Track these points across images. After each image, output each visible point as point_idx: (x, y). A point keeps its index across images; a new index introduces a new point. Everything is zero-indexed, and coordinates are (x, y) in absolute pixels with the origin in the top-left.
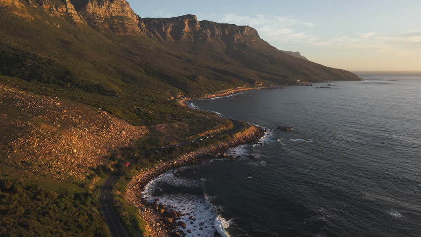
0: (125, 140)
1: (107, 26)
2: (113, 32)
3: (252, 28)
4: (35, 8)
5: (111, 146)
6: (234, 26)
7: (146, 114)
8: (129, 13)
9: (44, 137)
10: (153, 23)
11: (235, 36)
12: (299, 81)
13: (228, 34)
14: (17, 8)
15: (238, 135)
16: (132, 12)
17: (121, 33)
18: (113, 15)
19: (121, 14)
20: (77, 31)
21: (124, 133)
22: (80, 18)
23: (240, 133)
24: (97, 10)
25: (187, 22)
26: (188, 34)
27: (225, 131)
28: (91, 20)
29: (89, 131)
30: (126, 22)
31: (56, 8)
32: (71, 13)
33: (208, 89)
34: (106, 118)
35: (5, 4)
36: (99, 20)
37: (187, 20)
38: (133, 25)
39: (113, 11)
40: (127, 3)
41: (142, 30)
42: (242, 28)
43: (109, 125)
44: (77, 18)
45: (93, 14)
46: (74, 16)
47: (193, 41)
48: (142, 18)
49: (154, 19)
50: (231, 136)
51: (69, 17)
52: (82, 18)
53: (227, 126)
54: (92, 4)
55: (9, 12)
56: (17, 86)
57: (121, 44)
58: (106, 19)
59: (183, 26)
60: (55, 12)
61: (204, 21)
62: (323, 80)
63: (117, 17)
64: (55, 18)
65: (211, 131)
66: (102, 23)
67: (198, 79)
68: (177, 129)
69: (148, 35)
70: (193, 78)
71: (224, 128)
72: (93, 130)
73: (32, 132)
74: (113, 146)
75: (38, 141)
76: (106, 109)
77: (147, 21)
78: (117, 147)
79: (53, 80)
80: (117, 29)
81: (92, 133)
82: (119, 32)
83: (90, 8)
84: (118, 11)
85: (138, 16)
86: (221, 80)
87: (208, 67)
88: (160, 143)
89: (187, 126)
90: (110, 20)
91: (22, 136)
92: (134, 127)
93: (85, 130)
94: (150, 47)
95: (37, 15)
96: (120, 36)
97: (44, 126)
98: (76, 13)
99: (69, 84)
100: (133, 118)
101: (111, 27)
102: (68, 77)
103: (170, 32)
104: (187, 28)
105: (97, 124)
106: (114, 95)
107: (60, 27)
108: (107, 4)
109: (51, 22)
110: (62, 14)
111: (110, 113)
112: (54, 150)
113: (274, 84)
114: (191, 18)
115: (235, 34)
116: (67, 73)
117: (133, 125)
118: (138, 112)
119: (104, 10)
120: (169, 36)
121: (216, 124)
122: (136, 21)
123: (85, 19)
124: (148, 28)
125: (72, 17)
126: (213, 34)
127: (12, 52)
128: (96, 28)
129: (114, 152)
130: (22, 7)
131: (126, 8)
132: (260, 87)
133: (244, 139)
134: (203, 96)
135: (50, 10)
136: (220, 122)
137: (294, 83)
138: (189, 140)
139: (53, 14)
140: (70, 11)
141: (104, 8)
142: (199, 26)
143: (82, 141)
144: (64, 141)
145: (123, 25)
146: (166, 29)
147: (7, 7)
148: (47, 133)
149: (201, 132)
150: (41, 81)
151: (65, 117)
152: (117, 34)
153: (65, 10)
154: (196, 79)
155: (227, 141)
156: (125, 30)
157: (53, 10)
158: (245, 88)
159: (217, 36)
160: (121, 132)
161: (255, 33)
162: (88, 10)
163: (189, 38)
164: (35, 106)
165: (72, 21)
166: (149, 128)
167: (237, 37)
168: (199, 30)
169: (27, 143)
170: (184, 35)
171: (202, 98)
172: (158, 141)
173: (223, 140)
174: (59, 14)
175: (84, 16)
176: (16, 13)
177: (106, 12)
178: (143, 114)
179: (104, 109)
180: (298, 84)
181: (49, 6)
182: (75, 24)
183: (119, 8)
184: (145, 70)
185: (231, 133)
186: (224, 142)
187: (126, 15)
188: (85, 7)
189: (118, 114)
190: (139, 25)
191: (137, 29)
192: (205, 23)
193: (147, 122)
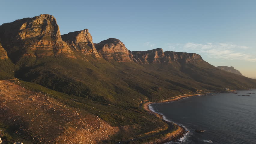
0: (106, 135)
1: (112, 58)
2: (116, 61)
3: (198, 55)
4: (78, 52)
5: (99, 139)
6: (186, 53)
7: (120, 119)
8: (124, 50)
9: (69, 135)
10: (137, 54)
11: (186, 60)
12: (228, 89)
13: (182, 58)
14: (69, 54)
15: (168, 135)
16: (126, 49)
17: (119, 62)
18: (116, 52)
19: (120, 51)
20: (97, 62)
21: (106, 131)
22: (99, 55)
23: (169, 134)
24: (108, 50)
25: (156, 53)
26: (157, 59)
27: (161, 132)
28: (104, 55)
29: (90, 130)
30: (122, 55)
31: (88, 51)
32: (95, 53)
33: (164, 97)
34: (99, 122)
35: (64, 52)
36: (108, 55)
37: (157, 52)
38: (126, 56)
39: (116, 50)
40: (124, 44)
41: (131, 58)
42: (191, 55)
43: (100, 127)
44: (97, 55)
45: (106, 52)
46: (96, 54)
47: (160, 63)
48: (131, 51)
49: (138, 51)
50: (163, 135)
51: (93, 55)
52: (100, 54)
53: (163, 128)
54: (105, 46)
55: (66, 56)
56: (63, 102)
57: (119, 67)
58: (112, 54)
59: (154, 55)
60: (87, 53)
61: (167, 51)
62: (247, 88)
63: (118, 53)
64: (87, 56)
65: (153, 132)
66: (110, 57)
67: (159, 89)
68: (134, 129)
69: (134, 61)
70: (155, 89)
71: (161, 130)
72: (91, 130)
73: (65, 133)
74: (100, 139)
75: (66, 137)
76: (100, 117)
77: (134, 53)
78: (101, 140)
79: (80, 94)
80: (118, 59)
81: (91, 132)
82: (118, 61)
83: (104, 49)
84: (119, 50)
85: (129, 51)
86: (174, 90)
87: (167, 80)
88: (123, 138)
89: (140, 128)
90: (114, 54)
91: (60, 135)
92: (112, 127)
93: (88, 130)
94: (134, 68)
95: (78, 56)
96: (118, 63)
97: (70, 128)
98: (97, 52)
99: (88, 96)
100: (112, 121)
101: (114, 58)
102: (87, 93)
103: (147, 59)
104: (156, 56)
105: (94, 126)
106: (107, 105)
107: (89, 61)
108: (113, 47)
109: (84, 59)
110: (90, 54)
111: (102, 119)
112: (72, 142)
113: (210, 91)
114: (159, 50)
115: (187, 58)
116: (88, 90)
117: (112, 126)
118: (116, 118)
119: (111, 50)
120: (146, 61)
121: (156, 127)
122: (128, 54)
123: (102, 55)
124: (135, 57)
125: (95, 55)
126: (172, 59)
127: (64, 78)
128: (106, 60)
129: (99, 143)
130: (72, 52)
131: (123, 48)
132: (199, 94)
133: (172, 138)
134: (160, 101)
135: (85, 52)
136: (159, 126)
137: (224, 91)
138: (139, 137)
139: (86, 54)
140: (94, 52)
141: (112, 48)
142: (164, 55)
143: (85, 136)
144: (77, 137)
145: (120, 57)
146: (145, 57)
147: (65, 53)
148: (71, 133)
149: (147, 132)
150: (75, 95)
151: (80, 122)
152: (117, 62)
153: (92, 51)
154: (157, 90)
155: (161, 138)
156: (121, 59)
157: (86, 52)
158: (189, 95)
159: (175, 60)
160: (105, 131)
161: (199, 57)
162: (103, 50)
163: (158, 61)
164: (68, 116)
165: (95, 57)
166: (120, 128)
167: (188, 60)
168: (164, 57)
169: (62, 139)
170: (155, 60)
171: (159, 102)
172: (123, 137)
173: (158, 138)
174: (89, 54)
175: (101, 53)
176: (68, 56)
177: (112, 50)
178: (118, 119)
179: (99, 117)
180: (227, 92)
181: (84, 50)
182: (96, 58)
183: (119, 48)
184: (129, 84)
185: (164, 133)
186: (159, 139)
187: (123, 51)
188: (102, 49)
189: (105, 119)
190: (130, 56)
191: (128, 58)
192: (167, 53)
193: (119, 124)
